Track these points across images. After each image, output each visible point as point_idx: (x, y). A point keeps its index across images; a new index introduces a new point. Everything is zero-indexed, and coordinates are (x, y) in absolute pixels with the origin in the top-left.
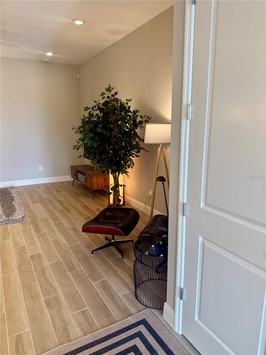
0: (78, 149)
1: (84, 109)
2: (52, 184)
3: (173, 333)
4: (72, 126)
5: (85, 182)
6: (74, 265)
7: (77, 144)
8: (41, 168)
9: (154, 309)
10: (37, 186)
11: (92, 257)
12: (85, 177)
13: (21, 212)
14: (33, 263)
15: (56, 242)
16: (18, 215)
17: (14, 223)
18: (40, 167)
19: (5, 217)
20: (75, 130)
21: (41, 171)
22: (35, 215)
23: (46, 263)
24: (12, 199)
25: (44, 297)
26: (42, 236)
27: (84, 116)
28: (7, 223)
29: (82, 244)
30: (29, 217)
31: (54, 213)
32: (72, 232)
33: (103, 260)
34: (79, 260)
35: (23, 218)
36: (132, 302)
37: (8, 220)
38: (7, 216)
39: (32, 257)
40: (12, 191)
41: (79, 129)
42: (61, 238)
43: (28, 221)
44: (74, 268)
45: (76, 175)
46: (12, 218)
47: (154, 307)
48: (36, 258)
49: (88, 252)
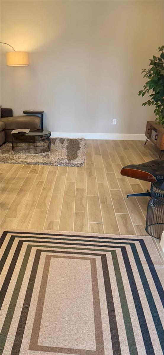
0: (143, 95)
1: (159, 49)
2: (122, 142)
3: (161, 253)
4: (143, 69)
5: (155, 139)
6: (107, 200)
7: (144, 90)
8: (115, 122)
9: (156, 238)
10: (107, 141)
11: (126, 200)
12: (157, 134)
13: (82, 159)
14: (77, 192)
15: (102, 185)
16: (77, 161)
17: (73, 166)
18: (114, 120)
19: (66, 160)
20: (145, 73)
21: (115, 125)
22: (93, 164)
23: (86, 195)
24: (79, 148)
25: (75, 210)
26: (91, 179)
27: (154, 57)
28: (67, 165)
29: (122, 191)
30: (86, 164)
31: (111, 165)
32: (119, 182)
33: (134, 204)
34: (113, 199)
35: (81, 164)
36: (140, 230)
37: (69, 163)
38: (69, 160)
39: (77, 190)
40: (80, 143)
41: (149, 72)
42: (107, 184)
43: (85, 168)
44: (106, 202)
45: (149, 132)
46: (72, 162)
47: (156, 237)
48: (80, 191)
49: (124, 197)
